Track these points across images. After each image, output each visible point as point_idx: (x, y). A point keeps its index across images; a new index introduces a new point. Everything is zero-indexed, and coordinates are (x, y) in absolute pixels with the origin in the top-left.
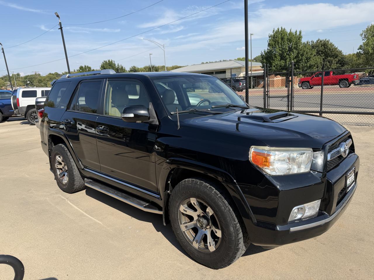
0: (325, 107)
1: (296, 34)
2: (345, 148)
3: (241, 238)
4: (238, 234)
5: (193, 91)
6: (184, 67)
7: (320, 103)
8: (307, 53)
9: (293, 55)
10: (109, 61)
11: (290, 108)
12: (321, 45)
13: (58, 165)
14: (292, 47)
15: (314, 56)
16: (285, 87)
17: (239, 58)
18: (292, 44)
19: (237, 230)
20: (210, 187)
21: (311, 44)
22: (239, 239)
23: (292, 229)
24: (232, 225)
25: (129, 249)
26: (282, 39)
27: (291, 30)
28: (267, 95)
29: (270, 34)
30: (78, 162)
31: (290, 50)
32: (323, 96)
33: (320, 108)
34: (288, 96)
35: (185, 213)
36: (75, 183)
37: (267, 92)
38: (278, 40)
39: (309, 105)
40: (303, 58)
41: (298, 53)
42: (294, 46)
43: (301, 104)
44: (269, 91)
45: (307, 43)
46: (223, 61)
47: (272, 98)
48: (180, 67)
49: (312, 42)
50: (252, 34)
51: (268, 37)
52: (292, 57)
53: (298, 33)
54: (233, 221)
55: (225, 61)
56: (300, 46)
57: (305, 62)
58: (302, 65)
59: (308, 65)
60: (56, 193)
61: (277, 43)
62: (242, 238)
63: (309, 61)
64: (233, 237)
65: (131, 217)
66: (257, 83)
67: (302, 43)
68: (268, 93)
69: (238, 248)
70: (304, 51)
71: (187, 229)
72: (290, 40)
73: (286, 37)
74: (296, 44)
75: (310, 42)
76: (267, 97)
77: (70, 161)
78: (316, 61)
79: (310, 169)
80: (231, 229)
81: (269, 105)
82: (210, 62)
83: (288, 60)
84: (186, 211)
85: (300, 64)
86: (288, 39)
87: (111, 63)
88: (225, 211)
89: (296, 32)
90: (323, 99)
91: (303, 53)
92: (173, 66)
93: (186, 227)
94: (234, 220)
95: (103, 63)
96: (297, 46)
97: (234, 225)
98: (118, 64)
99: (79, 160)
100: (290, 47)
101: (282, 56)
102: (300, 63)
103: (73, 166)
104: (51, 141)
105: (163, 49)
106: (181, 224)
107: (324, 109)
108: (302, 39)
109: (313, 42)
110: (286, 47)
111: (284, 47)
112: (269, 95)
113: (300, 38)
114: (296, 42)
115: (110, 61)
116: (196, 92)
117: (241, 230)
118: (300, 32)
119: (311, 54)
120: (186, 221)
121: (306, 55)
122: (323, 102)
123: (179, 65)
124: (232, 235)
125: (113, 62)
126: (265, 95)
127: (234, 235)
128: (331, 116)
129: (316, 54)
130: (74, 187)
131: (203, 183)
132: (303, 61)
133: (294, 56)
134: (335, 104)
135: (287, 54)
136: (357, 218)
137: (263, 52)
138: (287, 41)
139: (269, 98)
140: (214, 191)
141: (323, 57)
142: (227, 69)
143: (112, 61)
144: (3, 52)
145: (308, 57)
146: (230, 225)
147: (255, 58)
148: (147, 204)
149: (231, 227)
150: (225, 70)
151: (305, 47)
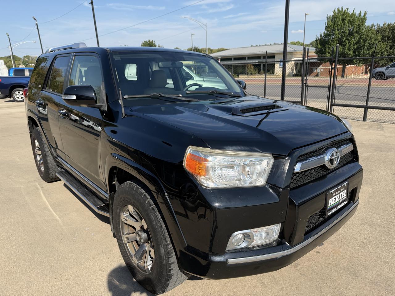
0: (371, 101)
1: (360, 16)
2: (332, 155)
3: (173, 263)
4: (168, 257)
5: (236, 76)
6: (229, 49)
7: (366, 96)
8: (370, 38)
9: (354, 40)
10: (149, 41)
11: (330, 100)
12: (389, 29)
13: (38, 151)
14: (353, 30)
15: (379, 42)
16: (341, 77)
17: (293, 42)
18: (354, 27)
19: (168, 252)
20: (145, 195)
21: (376, 29)
22: (170, 264)
23: (231, 261)
24: (162, 245)
25: (71, 255)
26: (343, 20)
27: (354, 11)
28: (306, 83)
29: (329, 15)
30: (51, 149)
31: (351, 34)
32: (371, 88)
33: (366, 102)
34: (329, 87)
35: (126, 222)
36: (50, 172)
37: (305, 80)
38: (338, 22)
39: (358, 98)
40: (365, 44)
41: (361, 38)
42: (355, 29)
43: (351, 96)
44: (308, 80)
45: (372, 26)
46: (274, 44)
47: (311, 88)
48: (226, 50)
49: (377, 25)
50: (307, 15)
51: (326, 19)
52: (352, 43)
53: (362, 15)
54: (164, 241)
55: (276, 44)
56: (363, 29)
57: (367, 49)
58: (364, 52)
59: (371, 52)
60: (34, 181)
61: (336, 25)
62: (176, 263)
63: (372, 48)
64: (164, 261)
65: (95, 216)
66: (310, 70)
67: (366, 26)
68: (306, 82)
69: (170, 275)
70: (367, 36)
71: (128, 241)
72: (351, 23)
73: (347, 19)
74: (358, 27)
75: (375, 26)
76: (305, 87)
77: (44, 147)
78: (381, 48)
79: (267, 182)
80: (161, 250)
81: (307, 96)
82: (260, 45)
83: (347, 46)
84: (127, 220)
85: (361, 51)
86: (349, 21)
87: (151, 44)
88: (157, 227)
89: (360, 13)
90: (371, 91)
91: (366, 38)
92: (219, 49)
93: (127, 238)
94: (165, 239)
95: (143, 43)
96: (359, 29)
97: (165, 247)
98: (159, 45)
99: (51, 147)
100: (351, 30)
101: (341, 40)
102: (361, 49)
103: (47, 153)
104: (32, 124)
105: (205, 29)
106: (123, 234)
107: (370, 104)
108: (366, 21)
109: (379, 26)
110: (346, 30)
111: (344, 30)
112: (307, 85)
113: (363, 20)
114: (359, 24)
115: (151, 41)
116: (241, 78)
117: (174, 252)
118: (365, 14)
119: (376, 40)
120: (130, 232)
121: (369, 41)
122: (370, 95)
123: (225, 48)
124: (163, 258)
125: (154, 43)
126: (303, 83)
127: (165, 258)
128: (387, 113)
129: (380, 40)
130: (49, 176)
131: (139, 188)
132: (366, 47)
133: (355, 42)
134: (391, 99)
135: (347, 39)
136: (361, 244)
137: (319, 36)
138: (349, 23)
139: (307, 88)
140: (148, 200)
141: (391, 44)
142: (277, 53)
143: (153, 41)
144: (37, 28)
145: (371, 43)
146: (160, 245)
147: (312, 42)
148: (103, 205)
149: (161, 248)
150: (274, 55)
151: (369, 31)
